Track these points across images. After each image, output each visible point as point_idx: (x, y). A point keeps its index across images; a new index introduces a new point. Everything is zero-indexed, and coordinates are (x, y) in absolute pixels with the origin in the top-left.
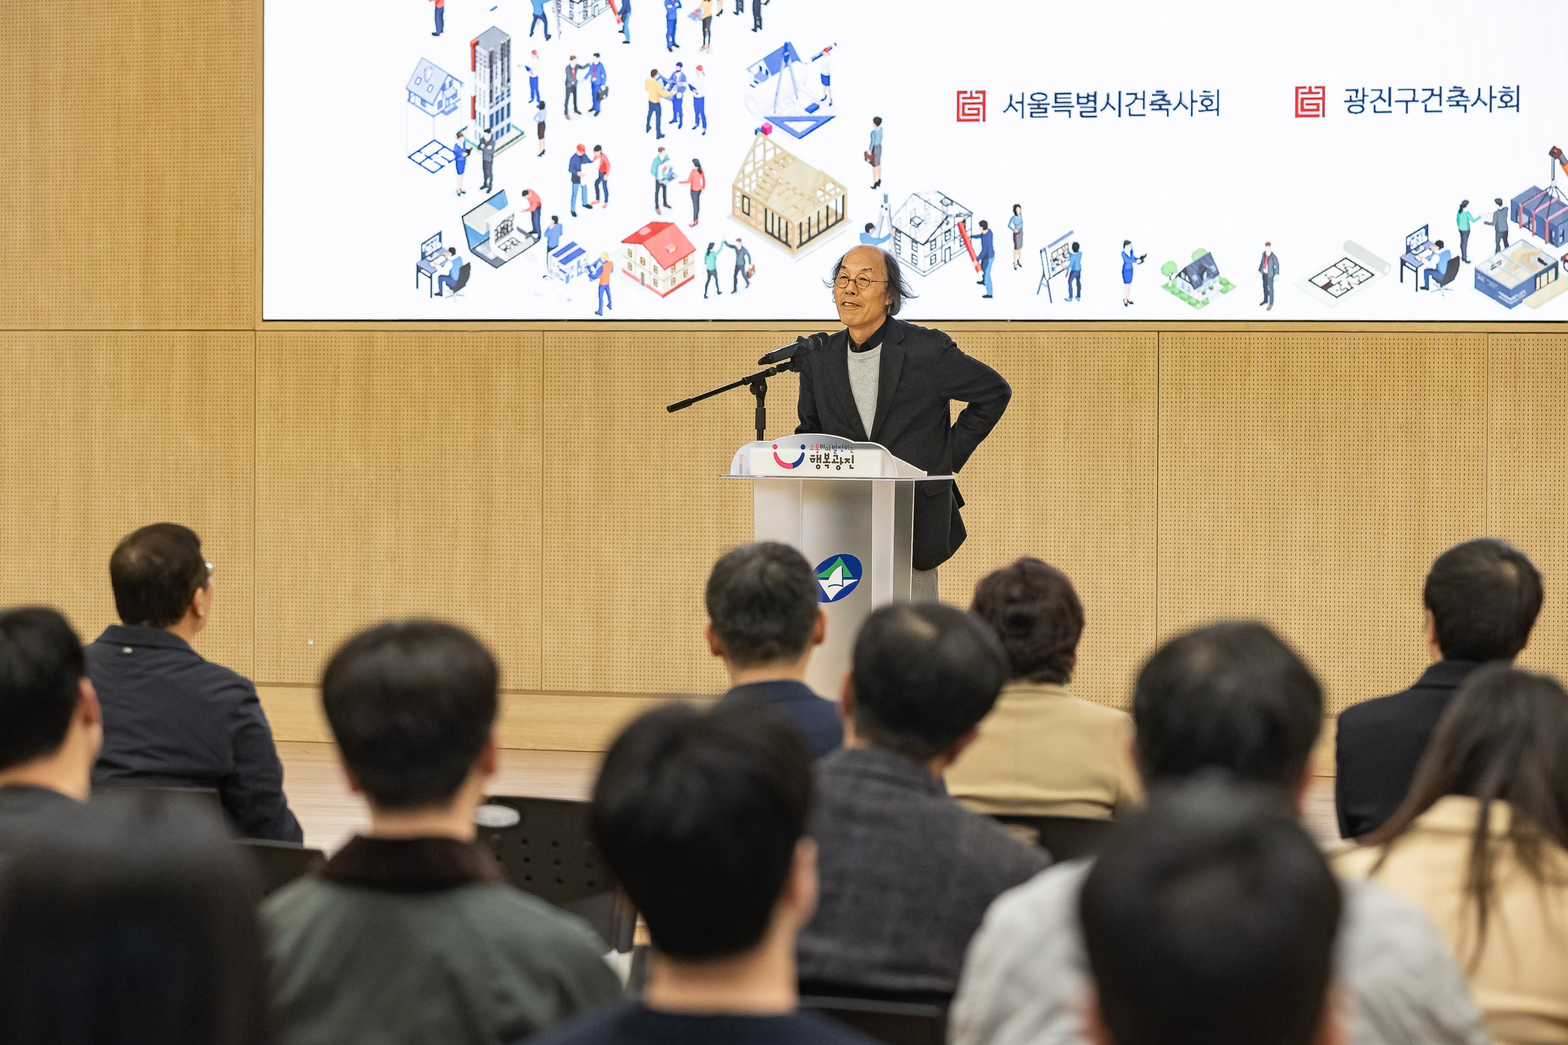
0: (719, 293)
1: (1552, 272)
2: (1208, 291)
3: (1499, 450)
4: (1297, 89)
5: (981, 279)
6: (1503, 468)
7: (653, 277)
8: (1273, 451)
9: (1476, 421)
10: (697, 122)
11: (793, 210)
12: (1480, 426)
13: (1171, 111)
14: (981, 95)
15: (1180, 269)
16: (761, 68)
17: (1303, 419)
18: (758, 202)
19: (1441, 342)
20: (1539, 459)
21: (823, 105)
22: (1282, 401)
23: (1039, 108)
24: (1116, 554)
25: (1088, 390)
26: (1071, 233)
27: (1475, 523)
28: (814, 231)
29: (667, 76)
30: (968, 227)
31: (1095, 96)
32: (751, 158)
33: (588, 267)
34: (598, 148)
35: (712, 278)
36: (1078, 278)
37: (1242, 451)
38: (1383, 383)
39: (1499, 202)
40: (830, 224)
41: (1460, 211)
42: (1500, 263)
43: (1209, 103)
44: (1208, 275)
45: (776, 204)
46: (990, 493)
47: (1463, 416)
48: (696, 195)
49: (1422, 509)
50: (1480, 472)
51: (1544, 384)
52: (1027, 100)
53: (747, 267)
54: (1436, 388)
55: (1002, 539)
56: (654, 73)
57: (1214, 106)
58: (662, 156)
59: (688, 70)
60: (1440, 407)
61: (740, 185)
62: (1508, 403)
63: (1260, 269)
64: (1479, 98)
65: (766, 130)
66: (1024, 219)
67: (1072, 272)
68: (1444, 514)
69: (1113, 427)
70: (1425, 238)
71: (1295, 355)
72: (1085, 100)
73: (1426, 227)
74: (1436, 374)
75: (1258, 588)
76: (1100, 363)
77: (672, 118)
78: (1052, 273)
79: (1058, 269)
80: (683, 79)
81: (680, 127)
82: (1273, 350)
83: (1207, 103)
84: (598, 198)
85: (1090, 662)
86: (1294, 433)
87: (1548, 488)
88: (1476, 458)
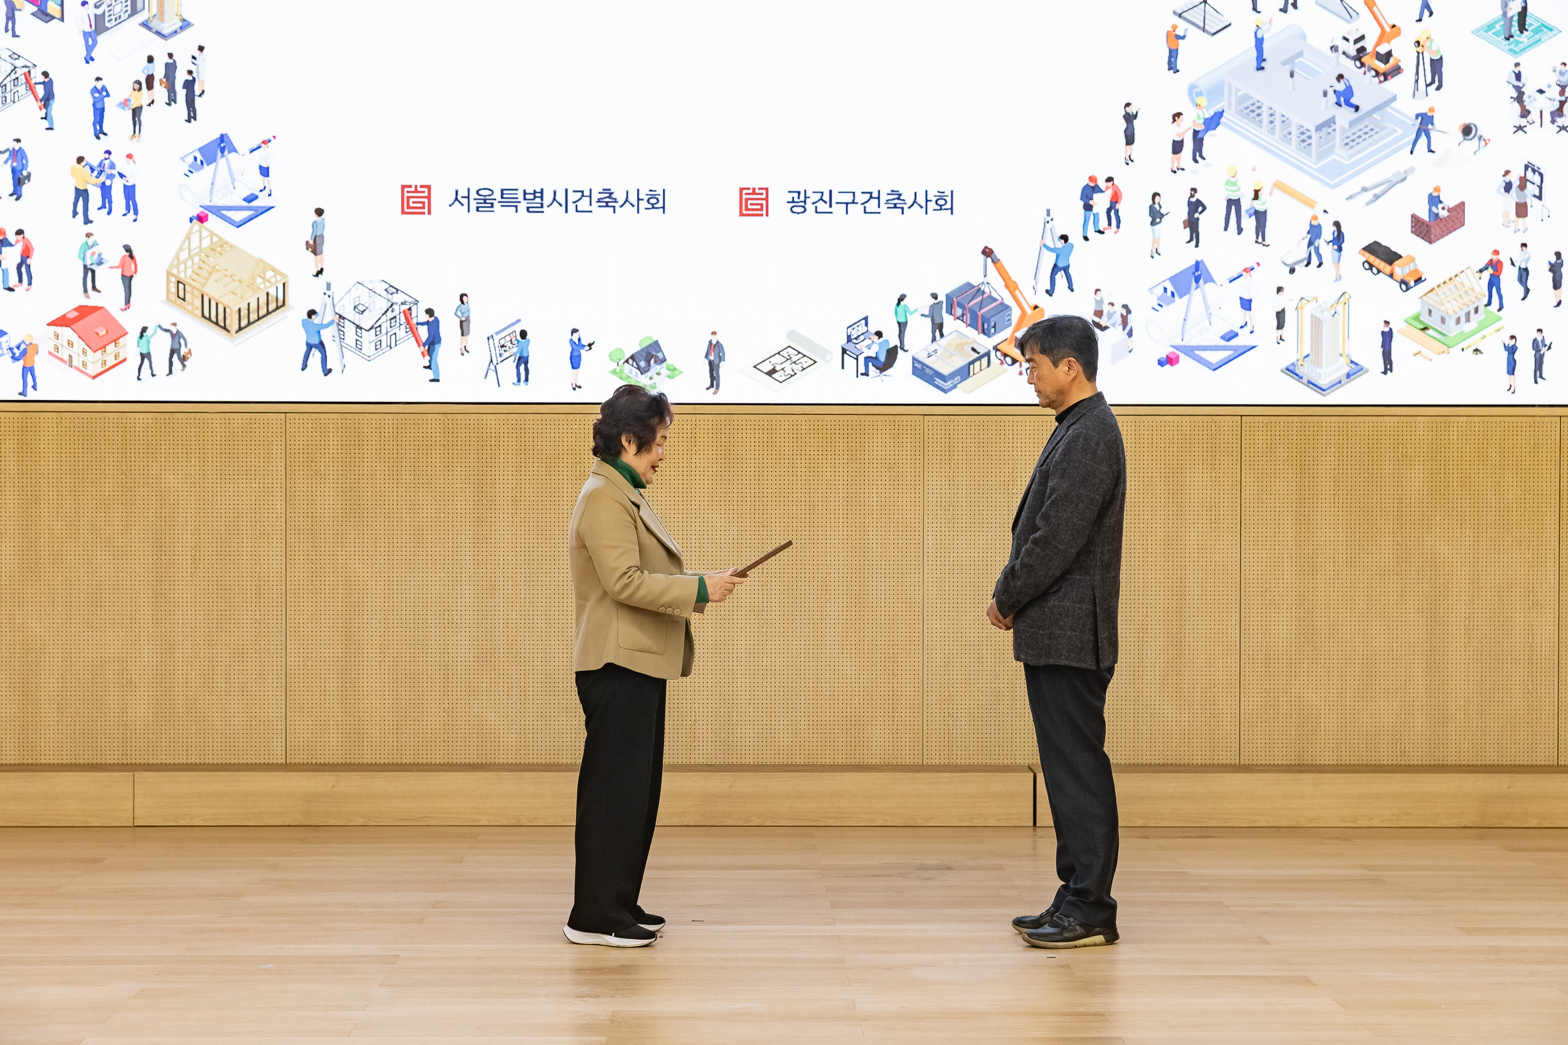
0: (153, 375)
1: (985, 360)
2: (656, 376)
3: (935, 521)
4: (741, 189)
5: (427, 364)
6: (939, 538)
7: (81, 360)
8: (719, 524)
9: (913, 495)
10: (128, 208)
11: (232, 296)
12: (917, 499)
13: (617, 208)
14: (426, 190)
15: (628, 356)
16: (195, 158)
17: (748, 495)
18: (194, 287)
19: (880, 423)
20: (972, 529)
21: (260, 195)
22: (727, 478)
23: (485, 203)
24: (565, 621)
25: (536, 469)
26: (519, 321)
27: (912, 588)
28: (253, 317)
29: (95, 164)
30: (414, 314)
31: (542, 192)
32: (186, 244)
33: (11, 349)
34: (20, 232)
35: (146, 360)
36: (526, 363)
37: (689, 524)
38: (824, 461)
39: (935, 296)
40: (270, 309)
41: (898, 304)
42: (936, 351)
43: (656, 201)
44: (656, 362)
45: (214, 290)
46: (438, 566)
47: (900, 491)
48: (127, 280)
49: (862, 575)
50: (917, 542)
51: (977, 462)
52: (473, 195)
53: (183, 351)
54: (875, 465)
55: (451, 608)
56: (80, 160)
57: (660, 204)
58: (90, 241)
59: (118, 158)
60: (879, 482)
61: (175, 271)
62: (943, 479)
63: (707, 356)
64: (915, 202)
65: (201, 219)
66: (471, 308)
67: (520, 358)
68: (883, 580)
69: (561, 503)
70: (865, 329)
71: (740, 435)
72: (532, 197)
73: (866, 319)
74: (875, 453)
75: (705, 651)
76: (548, 444)
77: (100, 204)
78: (500, 359)
79: (506, 355)
80: (112, 166)
81: (109, 213)
82: (719, 431)
83: (653, 201)
84: (20, 281)
85: (539, 723)
86: (740, 507)
87: (981, 555)
88: (913, 529)
